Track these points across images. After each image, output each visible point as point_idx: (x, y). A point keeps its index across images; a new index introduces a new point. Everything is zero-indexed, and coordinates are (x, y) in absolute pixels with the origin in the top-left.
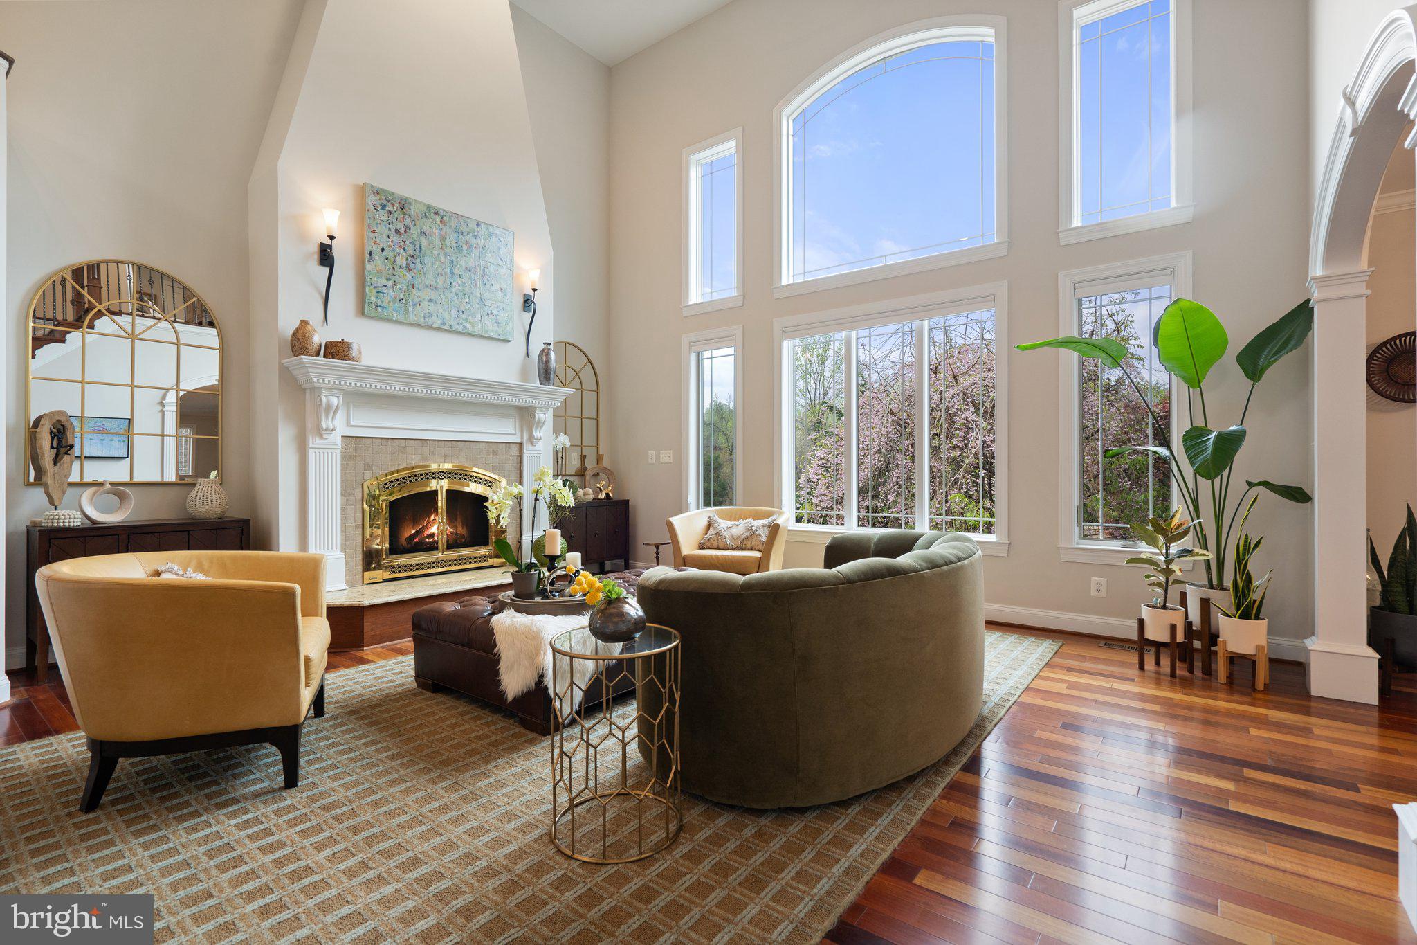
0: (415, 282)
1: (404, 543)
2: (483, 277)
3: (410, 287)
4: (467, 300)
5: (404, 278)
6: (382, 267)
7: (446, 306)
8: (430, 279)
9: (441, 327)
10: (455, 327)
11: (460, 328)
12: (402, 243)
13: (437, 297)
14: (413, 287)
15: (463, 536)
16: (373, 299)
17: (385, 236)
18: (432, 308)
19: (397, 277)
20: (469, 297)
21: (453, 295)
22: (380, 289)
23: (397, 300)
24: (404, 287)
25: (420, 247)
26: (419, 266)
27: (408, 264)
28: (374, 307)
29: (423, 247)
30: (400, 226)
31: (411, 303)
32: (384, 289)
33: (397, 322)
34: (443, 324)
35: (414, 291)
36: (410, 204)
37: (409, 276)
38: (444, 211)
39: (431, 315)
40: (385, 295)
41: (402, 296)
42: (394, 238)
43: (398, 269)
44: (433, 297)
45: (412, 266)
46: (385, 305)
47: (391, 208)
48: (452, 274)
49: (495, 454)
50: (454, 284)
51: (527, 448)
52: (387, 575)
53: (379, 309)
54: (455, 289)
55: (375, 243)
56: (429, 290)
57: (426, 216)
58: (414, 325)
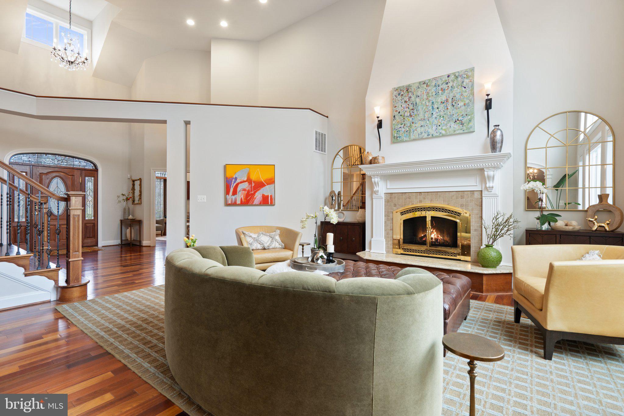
0: (414, 121)
1: (419, 240)
2: (452, 102)
3: (412, 124)
4: (442, 118)
5: (408, 121)
6: (399, 120)
7: (430, 126)
8: (421, 116)
9: (428, 137)
10: (435, 134)
11: (438, 134)
12: (408, 106)
13: (425, 123)
14: (413, 123)
15: (447, 242)
16: (396, 135)
17: (400, 106)
18: (423, 129)
19: (406, 122)
20: (443, 117)
21: (434, 119)
22: (398, 130)
23: (406, 132)
24: (409, 125)
25: (416, 103)
26: (415, 112)
27: (410, 114)
28: (396, 138)
29: (417, 103)
30: (406, 99)
31: (412, 131)
32: (400, 129)
33: (406, 141)
34: (428, 135)
35: (414, 125)
36: (411, 86)
37: (410, 119)
38: (428, 80)
39: (422, 133)
40: (400, 131)
41: (408, 129)
42: (404, 105)
43: (406, 118)
44: (422, 124)
45: (412, 114)
46: (400, 136)
47: (402, 93)
48: (433, 108)
49: (462, 197)
50: (434, 113)
51: (485, 193)
52: (402, 252)
53: (398, 138)
54: (434, 116)
55: (396, 111)
56: (421, 122)
57: (419, 88)
58: (414, 140)
